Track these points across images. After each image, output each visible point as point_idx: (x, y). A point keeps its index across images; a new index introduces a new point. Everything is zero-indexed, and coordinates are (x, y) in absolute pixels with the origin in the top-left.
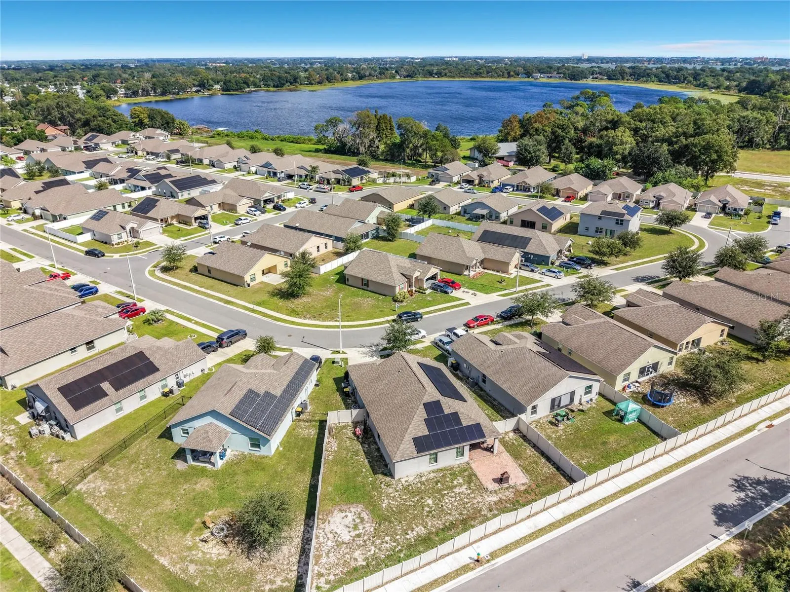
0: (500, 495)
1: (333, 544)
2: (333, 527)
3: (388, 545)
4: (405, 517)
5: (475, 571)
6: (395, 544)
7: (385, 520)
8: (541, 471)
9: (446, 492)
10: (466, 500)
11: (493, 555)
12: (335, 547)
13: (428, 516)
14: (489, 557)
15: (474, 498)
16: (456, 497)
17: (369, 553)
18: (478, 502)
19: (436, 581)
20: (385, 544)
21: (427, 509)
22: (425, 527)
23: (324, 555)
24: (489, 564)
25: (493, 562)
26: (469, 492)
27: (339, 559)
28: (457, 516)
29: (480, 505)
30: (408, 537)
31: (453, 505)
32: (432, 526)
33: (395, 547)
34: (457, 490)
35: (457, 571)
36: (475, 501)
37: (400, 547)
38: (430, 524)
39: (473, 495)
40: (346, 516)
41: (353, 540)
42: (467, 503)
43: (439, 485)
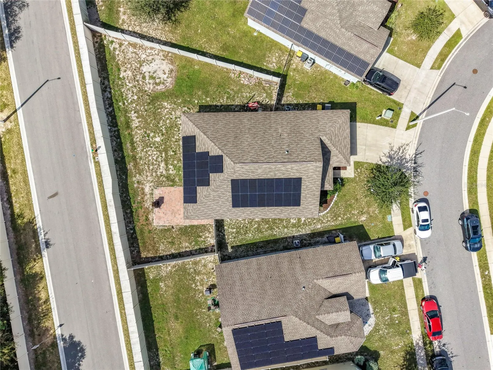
0: (148, 196)
1: (142, 59)
2: (157, 61)
3: (130, 96)
4: (149, 116)
5: (90, 145)
6: (129, 101)
7: (152, 101)
8: (163, 243)
9: (163, 155)
10: (151, 167)
11: (97, 164)
12: (139, 59)
13: (146, 133)
14: (96, 160)
15: (152, 175)
16: (156, 161)
17: (127, 81)
18: (147, 176)
19: (91, 117)
20: (132, 94)
21: (152, 135)
22: (137, 127)
23: (135, 50)
24: (92, 158)
25: (92, 161)
26: (158, 173)
27: (129, 59)
28: (140, 155)
29: (144, 177)
30: (133, 112)
31: (149, 155)
32: (136, 132)
33: (127, 101)
34: (163, 165)
35: (94, 134)
36: (149, 174)
37: (126, 104)
38: (139, 132)
39: (154, 174)
40: (165, 73)
41: (141, 73)
42: (149, 167)
43: (172, 153)
